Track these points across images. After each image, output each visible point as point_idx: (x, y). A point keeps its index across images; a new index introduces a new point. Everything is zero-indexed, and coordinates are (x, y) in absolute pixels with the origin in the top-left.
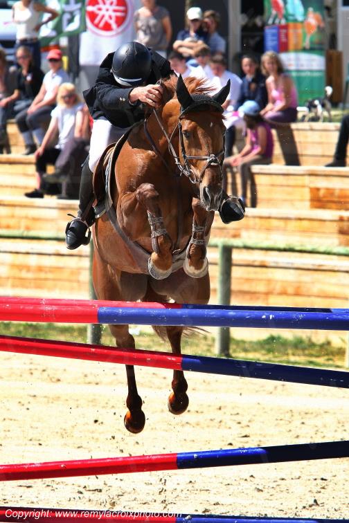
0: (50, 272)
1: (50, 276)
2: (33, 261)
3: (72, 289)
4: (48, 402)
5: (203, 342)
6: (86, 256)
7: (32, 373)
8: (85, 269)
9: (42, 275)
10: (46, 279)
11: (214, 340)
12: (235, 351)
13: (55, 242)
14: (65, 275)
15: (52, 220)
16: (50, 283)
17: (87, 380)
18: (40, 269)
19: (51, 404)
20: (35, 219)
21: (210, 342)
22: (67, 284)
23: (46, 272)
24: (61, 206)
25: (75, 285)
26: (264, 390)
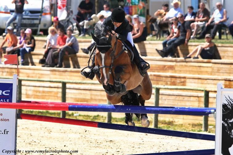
0: (48, 93)
1: (47, 94)
2: (41, 89)
3: (55, 99)
4: (48, 139)
5: (102, 118)
6: (60, 88)
7: (41, 129)
8: (60, 92)
9: (44, 94)
10: (46, 96)
11: (105, 118)
12: (113, 122)
13: (49, 83)
14: (52, 94)
15: (48, 75)
16: (47, 97)
17: (61, 131)
18: (44, 92)
19: (48, 140)
20: (42, 74)
21: (104, 118)
22: (53, 97)
23: (46, 93)
24: (51, 70)
25: (56, 98)
26: (124, 136)
